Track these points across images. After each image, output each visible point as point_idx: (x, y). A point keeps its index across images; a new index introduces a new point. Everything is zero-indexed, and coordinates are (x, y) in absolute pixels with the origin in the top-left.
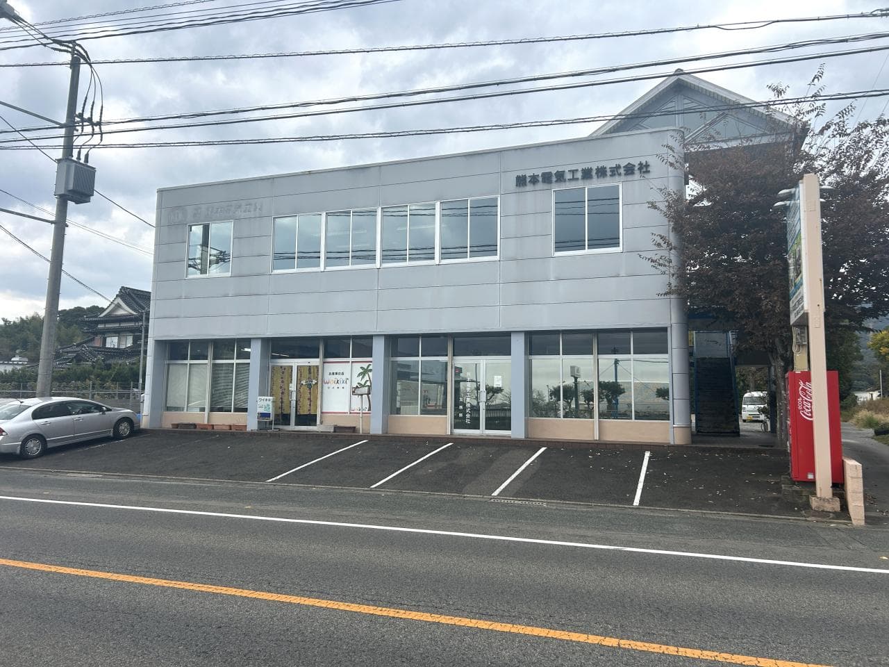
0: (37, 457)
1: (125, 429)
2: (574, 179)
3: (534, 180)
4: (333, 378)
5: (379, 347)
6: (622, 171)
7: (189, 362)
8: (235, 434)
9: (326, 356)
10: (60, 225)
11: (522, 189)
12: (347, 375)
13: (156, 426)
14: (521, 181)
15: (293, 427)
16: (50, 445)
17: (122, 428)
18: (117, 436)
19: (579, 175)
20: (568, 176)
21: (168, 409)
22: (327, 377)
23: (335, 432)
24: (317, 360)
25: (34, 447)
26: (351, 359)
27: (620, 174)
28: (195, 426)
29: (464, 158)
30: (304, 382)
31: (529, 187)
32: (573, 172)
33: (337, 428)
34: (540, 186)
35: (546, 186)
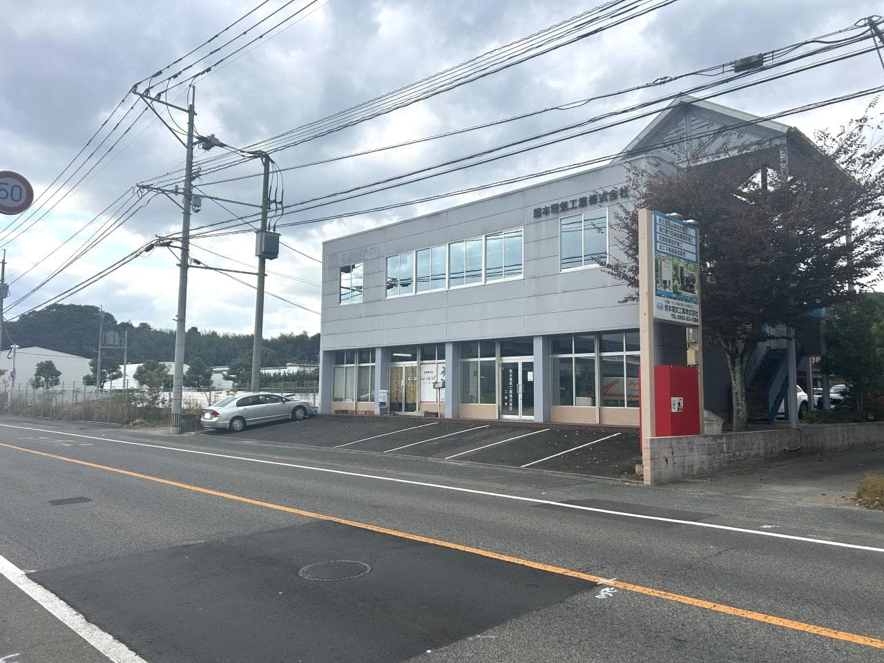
0: (240, 431)
1: (300, 413)
2: (574, 208)
3: (546, 212)
4: (426, 375)
5: (449, 351)
6: (608, 197)
7: (345, 365)
8: (368, 418)
9: (422, 360)
10: (262, 275)
11: (539, 219)
12: (435, 374)
13: (327, 412)
14: (538, 213)
15: (403, 413)
16: (248, 424)
17: (298, 413)
18: (294, 418)
19: (577, 204)
20: (570, 206)
21: (336, 400)
22: (423, 375)
23: (425, 416)
24: (415, 362)
25: (238, 424)
26: (436, 361)
27: (607, 200)
28: (346, 411)
29: (498, 199)
30: (409, 379)
31: (544, 217)
32: (573, 202)
33: (427, 413)
34: (551, 216)
35: (555, 216)
